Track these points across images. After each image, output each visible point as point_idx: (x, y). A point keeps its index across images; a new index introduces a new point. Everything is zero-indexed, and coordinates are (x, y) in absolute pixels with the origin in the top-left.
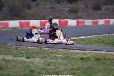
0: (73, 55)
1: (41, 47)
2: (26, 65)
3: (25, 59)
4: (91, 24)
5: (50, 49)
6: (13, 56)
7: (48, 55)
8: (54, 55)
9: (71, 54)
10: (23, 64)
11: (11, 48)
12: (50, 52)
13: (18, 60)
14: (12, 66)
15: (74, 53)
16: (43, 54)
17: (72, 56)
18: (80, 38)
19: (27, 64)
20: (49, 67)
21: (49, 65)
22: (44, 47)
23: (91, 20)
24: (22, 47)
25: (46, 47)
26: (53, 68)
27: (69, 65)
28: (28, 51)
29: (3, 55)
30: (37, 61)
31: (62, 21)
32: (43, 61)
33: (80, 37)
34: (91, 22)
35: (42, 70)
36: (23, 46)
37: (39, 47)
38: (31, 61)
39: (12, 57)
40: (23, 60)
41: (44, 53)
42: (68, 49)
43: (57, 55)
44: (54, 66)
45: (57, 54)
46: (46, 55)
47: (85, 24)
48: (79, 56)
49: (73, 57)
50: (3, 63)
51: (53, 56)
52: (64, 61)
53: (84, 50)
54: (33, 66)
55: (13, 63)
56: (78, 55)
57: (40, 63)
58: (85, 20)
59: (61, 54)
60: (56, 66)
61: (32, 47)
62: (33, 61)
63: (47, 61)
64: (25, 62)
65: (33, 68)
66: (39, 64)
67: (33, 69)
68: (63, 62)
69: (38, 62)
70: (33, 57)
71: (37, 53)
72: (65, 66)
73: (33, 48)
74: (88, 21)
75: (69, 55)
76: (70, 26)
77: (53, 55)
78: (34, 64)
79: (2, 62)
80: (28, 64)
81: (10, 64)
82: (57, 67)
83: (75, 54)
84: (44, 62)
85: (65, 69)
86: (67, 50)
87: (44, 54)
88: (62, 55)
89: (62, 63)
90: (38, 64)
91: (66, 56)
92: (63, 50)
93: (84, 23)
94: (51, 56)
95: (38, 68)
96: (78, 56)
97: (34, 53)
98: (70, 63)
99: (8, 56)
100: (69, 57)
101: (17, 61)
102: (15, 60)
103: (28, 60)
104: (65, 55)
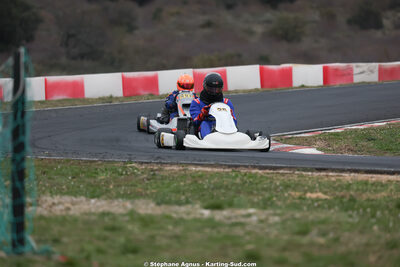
0: (364, 191)
1: (236, 166)
2: (219, 232)
3: (207, 213)
4: (374, 78)
5: (268, 171)
6: (158, 204)
7: (276, 196)
8: (298, 194)
9: (358, 190)
10: (207, 231)
11: (134, 173)
12: (281, 185)
13: (185, 216)
14: (171, 237)
15: (366, 183)
16: (255, 192)
17: (365, 196)
18: (351, 131)
19: (224, 231)
20: (305, 240)
21: (304, 233)
22: (246, 167)
23: (375, 66)
24: (168, 168)
25: (254, 167)
26: (322, 240)
27: (375, 228)
28: (196, 182)
29: (117, 197)
30: (254, 218)
31: (272, 72)
32: (277, 219)
33: (348, 127)
34: (372, 71)
35: (284, 249)
36: (172, 164)
37: (229, 167)
38: (234, 220)
39: (152, 205)
40: (202, 214)
41: (259, 186)
42: (333, 170)
43: (309, 195)
44: (324, 234)
45: (306, 192)
46: (267, 195)
47: (352, 79)
48: (388, 197)
49: (368, 200)
50: (134, 228)
51: (294, 198)
52: (351, 216)
53: (393, 173)
54: (248, 238)
55: (170, 227)
56: (381, 191)
57: (270, 226)
58: (353, 65)
59: (321, 191)
60: (331, 235)
61: (202, 165)
62: (243, 220)
63: (294, 219)
64: (211, 223)
65: (249, 243)
66: (267, 230)
67: (250, 247)
68: (350, 220)
69: (261, 221)
70: (231, 205)
71: (233, 188)
72: (362, 232)
73: (208, 169)
74: (364, 66)
75: (352, 193)
76: (303, 86)
77: (293, 193)
78: (248, 228)
79: (130, 227)
80: (227, 228)
81: (161, 232)
82: (336, 240)
83: (369, 186)
84: (284, 222)
85: (367, 245)
86: (331, 174)
87: (257, 190)
88: (325, 193)
89: (348, 223)
90: (262, 229)
91: (343, 197)
92: (316, 174)
93: (349, 74)
94: (286, 199)
95: (269, 245)
96: (384, 194)
97: (221, 187)
98: (373, 220)
99: (137, 201)
100: (352, 200)
101: (182, 219)
102: (174, 215)
103: (220, 215)
104: (337, 193)
